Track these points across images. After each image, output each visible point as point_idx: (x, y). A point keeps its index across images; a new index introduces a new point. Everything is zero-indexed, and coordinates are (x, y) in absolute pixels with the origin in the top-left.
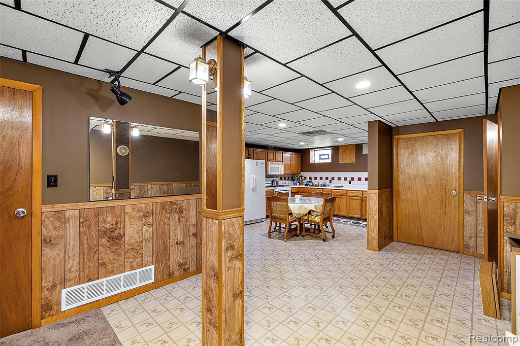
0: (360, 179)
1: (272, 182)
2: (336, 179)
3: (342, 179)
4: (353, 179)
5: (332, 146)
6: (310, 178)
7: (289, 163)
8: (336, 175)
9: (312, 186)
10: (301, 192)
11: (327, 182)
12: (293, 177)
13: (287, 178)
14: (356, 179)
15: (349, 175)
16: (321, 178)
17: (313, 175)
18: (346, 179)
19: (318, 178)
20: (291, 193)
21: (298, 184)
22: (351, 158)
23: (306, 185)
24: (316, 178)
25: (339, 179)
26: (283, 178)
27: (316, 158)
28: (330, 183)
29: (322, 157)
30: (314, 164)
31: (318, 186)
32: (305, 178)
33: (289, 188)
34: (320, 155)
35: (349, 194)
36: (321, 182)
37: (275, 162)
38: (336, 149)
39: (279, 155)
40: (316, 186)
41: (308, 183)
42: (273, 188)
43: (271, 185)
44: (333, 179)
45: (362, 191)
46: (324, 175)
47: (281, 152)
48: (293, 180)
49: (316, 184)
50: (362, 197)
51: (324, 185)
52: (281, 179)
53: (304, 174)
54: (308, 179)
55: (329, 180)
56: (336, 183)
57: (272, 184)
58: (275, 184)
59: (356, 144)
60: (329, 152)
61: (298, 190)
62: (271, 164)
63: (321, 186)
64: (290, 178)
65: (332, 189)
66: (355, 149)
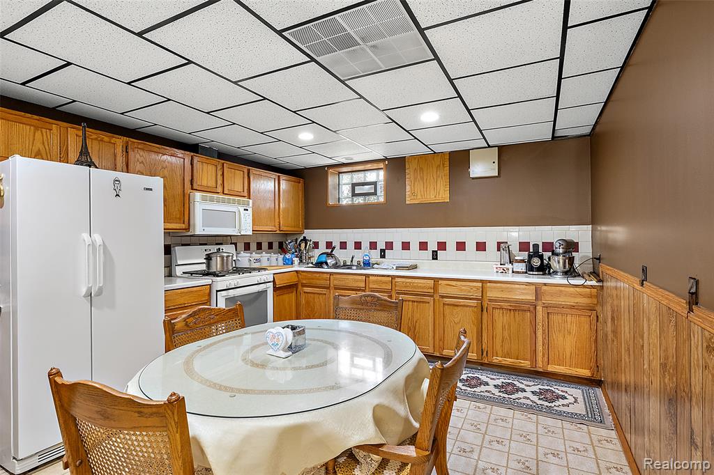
0: (461, 246)
1: (209, 258)
2: (397, 246)
3: (415, 246)
4: (442, 246)
5: (386, 159)
6: (329, 245)
7: (270, 205)
8: (397, 235)
9: (336, 266)
10: (304, 286)
11: (375, 256)
12: (282, 243)
13: (265, 245)
14: (451, 246)
15: (433, 235)
16: (358, 246)
17: (336, 236)
18: (423, 246)
19: (351, 246)
20: (275, 289)
21: (296, 260)
22: (436, 190)
23: (319, 264)
24: (343, 245)
25: (406, 246)
26: (253, 246)
27: (342, 191)
28: (383, 256)
29: (358, 190)
30: (338, 208)
31: (349, 267)
32: (316, 245)
33: (267, 276)
34: (354, 185)
35: (443, 290)
36: (359, 256)
37: (221, 196)
38: (396, 166)
39: (235, 177)
40: (345, 266)
41: (323, 259)
42: (207, 280)
43: (204, 267)
44: (389, 245)
45: (482, 281)
46: (366, 235)
47: (245, 168)
48: (282, 249)
49: (345, 262)
50: (481, 300)
51: (367, 264)
52: (247, 247)
53: (313, 235)
54: (323, 248)
55: (378, 251)
56: (396, 257)
57: (209, 266)
58: (216, 265)
59: (451, 153)
60: (378, 176)
61: (294, 280)
62: (204, 199)
63: (359, 266)
64: (276, 245)
65: (393, 277)
66: (447, 163)
